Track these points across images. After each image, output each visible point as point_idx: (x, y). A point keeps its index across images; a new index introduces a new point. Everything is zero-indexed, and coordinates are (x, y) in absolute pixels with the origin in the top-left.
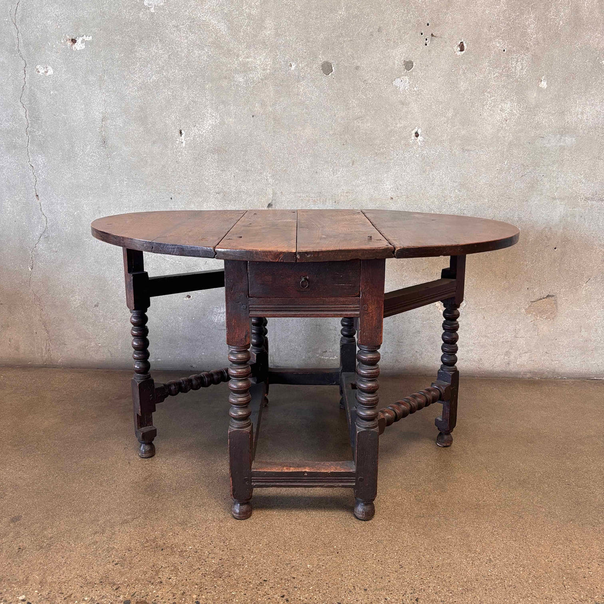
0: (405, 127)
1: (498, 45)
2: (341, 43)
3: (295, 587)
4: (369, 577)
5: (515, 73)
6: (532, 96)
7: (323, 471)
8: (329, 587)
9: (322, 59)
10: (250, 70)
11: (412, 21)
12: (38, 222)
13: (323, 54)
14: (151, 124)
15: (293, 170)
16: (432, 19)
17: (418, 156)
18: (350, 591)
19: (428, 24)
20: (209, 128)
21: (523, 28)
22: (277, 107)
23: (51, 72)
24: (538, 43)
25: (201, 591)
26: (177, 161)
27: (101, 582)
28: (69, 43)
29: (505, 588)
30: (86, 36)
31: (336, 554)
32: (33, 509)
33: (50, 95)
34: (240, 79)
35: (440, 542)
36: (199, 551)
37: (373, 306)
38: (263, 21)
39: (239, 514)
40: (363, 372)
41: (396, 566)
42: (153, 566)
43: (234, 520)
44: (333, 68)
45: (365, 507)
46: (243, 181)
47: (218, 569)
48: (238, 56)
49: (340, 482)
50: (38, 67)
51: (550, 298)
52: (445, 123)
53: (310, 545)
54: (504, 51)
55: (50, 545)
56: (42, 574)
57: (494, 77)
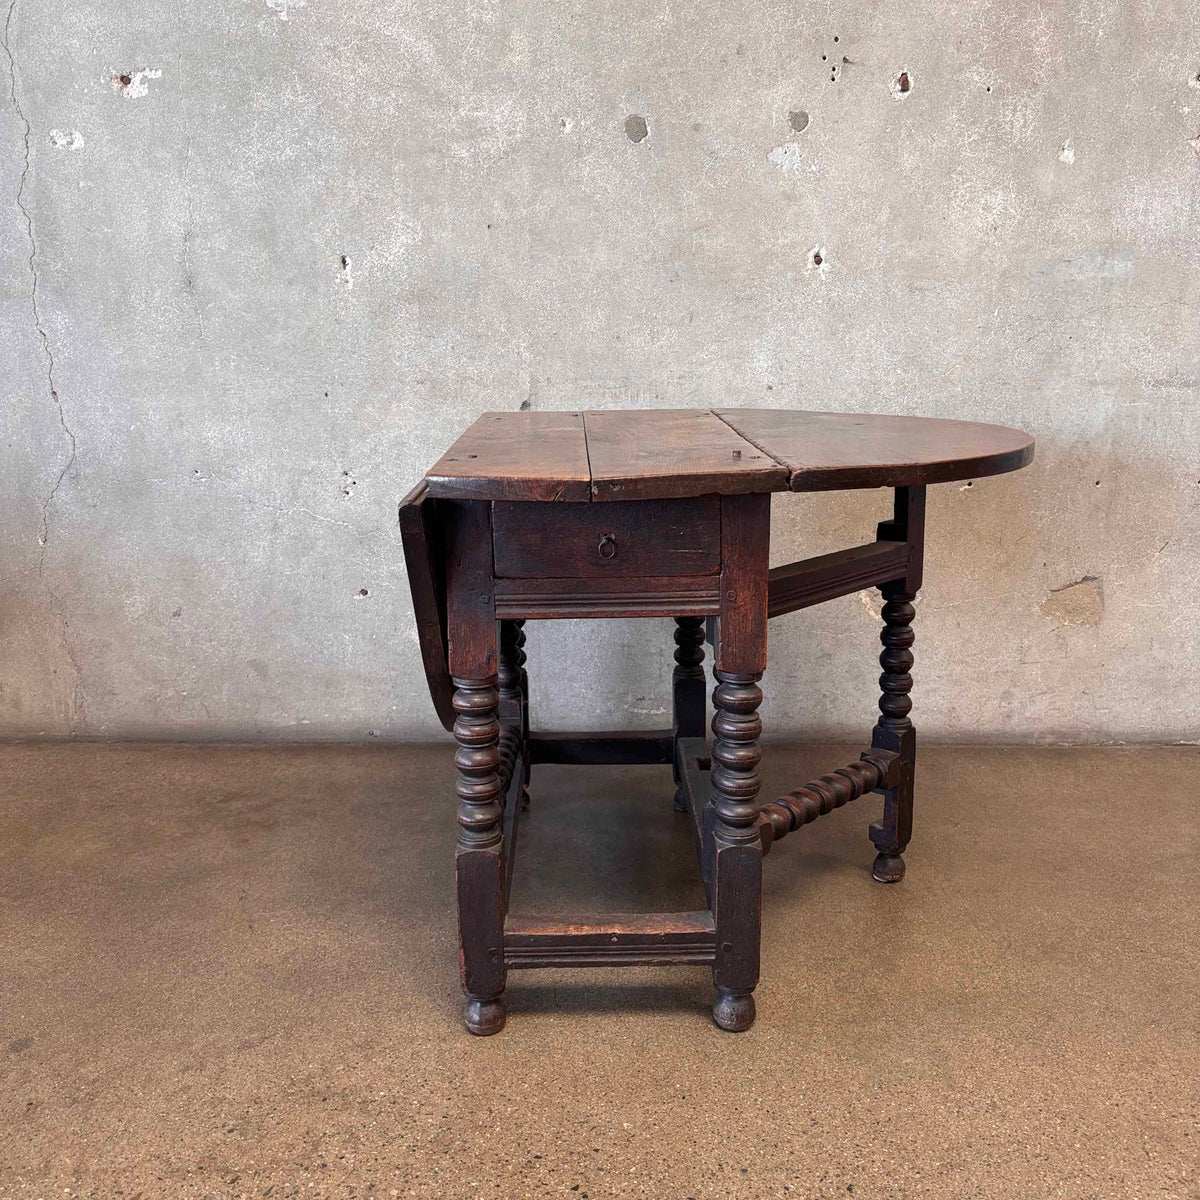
0: (794, 245)
1: (977, 78)
2: (664, 79)
3: (599, 1169)
4: (750, 1144)
5: (1012, 133)
6: (1046, 178)
7: (649, 931)
8: (669, 1166)
9: (625, 110)
10: (482, 135)
11: (805, 33)
12: (57, 447)
13: (628, 100)
14: (284, 245)
15: (571, 333)
16: (844, 27)
17: (820, 302)
18: (714, 1175)
19: (836, 39)
20: (402, 251)
21: (1026, 43)
22: (538, 207)
23: (79, 142)
24: (1056, 74)
25: (407, 1182)
26: (336, 320)
27: (201, 1168)
28: (116, 85)
29: (1028, 1161)
30: (151, 70)
31: (681, 1100)
32: (55, 1023)
33: (79, 190)
34: (463, 152)
35: (891, 1072)
36: (400, 1100)
37: (747, 593)
38: (506, 36)
39: (480, 1023)
40: (727, 727)
41: (805, 1121)
42: (307, 1133)
43: (469, 1036)
44: (649, 129)
45: (736, 1005)
46: (471, 358)
47: (441, 1135)
48: (457, 107)
49: (684, 954)
50: (53, 133)
51: (1090, 582)
52: (873, 236)
53: (628, 1084)
54: (988, 90)
55: (91, 1096)
56: (78, 1154)
57: (970, 143)
